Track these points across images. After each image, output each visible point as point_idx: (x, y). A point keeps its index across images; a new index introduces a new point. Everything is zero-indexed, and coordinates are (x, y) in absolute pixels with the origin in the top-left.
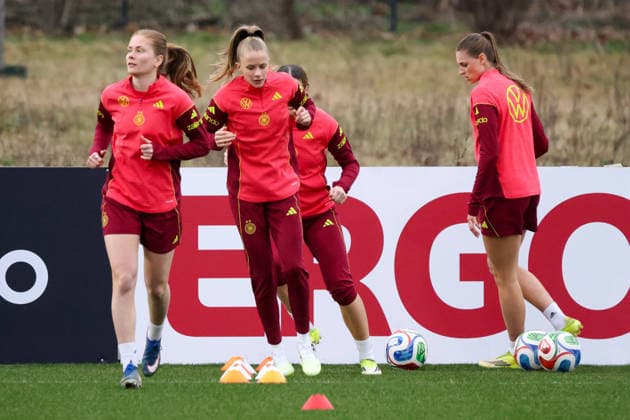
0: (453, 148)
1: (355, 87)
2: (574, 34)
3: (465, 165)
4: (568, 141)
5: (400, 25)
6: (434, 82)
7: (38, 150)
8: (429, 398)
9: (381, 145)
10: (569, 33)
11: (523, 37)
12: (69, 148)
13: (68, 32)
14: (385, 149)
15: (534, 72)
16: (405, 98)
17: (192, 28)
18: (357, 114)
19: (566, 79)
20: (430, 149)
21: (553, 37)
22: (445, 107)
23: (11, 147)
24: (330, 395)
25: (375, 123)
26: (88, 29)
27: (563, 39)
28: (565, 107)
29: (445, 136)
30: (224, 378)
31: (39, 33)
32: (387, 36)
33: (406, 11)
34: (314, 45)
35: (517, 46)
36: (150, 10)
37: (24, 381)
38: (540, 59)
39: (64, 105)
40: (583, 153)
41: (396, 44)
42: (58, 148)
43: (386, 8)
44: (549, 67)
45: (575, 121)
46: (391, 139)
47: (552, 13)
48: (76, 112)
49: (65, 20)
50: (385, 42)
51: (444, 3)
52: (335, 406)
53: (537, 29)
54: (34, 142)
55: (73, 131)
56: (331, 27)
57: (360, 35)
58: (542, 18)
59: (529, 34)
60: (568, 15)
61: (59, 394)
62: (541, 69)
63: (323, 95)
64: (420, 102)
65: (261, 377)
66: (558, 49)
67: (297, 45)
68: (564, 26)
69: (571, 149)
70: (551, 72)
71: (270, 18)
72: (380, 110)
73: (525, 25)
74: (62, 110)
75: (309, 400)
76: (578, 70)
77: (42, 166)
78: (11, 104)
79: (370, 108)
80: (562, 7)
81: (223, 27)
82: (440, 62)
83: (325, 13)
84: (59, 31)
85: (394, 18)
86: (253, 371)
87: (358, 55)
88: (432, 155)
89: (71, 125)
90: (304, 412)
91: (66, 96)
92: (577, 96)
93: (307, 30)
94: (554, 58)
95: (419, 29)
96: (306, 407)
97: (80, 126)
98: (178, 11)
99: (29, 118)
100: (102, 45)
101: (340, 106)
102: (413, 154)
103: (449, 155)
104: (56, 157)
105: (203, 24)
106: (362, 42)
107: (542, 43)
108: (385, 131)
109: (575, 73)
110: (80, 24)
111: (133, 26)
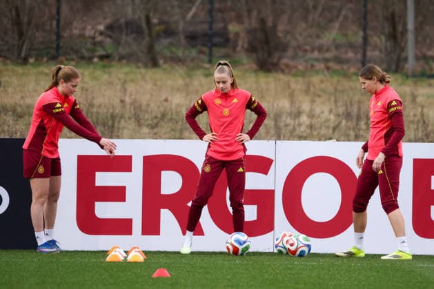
1: (187, 94)
2: (312, 66)
4: (307, 127)
5: (214, 59)
7: (6, 128)
8: (224, 271)
10: (309, 66)
11: (283, 67)
13: (25, 61)
15: (289, 87)
17: (96, 60)
19: (307, 91)
21: (300, 67)
24: (169, 268)
26: (36, 60)
27: (306, 69)
28: (306, 107)
30: (108, 259)
31: (8, 62)
32: (207, 66)
33: (217, 52)
34: (165, 70)
35: (280, 72)
36: (72, 49)
38: (293, 80)
39: (22, 102)
40: (315, 133)
41: (211, 70)
42: (18, 127)
43: (206, 50)
44: (297, 84)
45: (311, 115)
47: (300, 54)
49: (23, 54)
50: (205, 69)
51: (239, 48)
52: (171, 275)
53: (292, 63)
55: (26, 118)
56: (176, 60)
57: (191, 65)
58: (294, 57)
59: (287, 66)
60: (309, 55)
62: (293, 85)
63: (169, 98)
65: (130, 258)
66: (303, 74)
67: (155, 70)
68: (306, 61)
69: (308, 131)
71: (140, 54)
73: (285, 61)
74: (20, 106)
75: (157, 272)
76: (314, 85)
77: (8, 137)
80: (306, 51)
81: (113, 59)
83: (172, 52)
84: (19, 61)
85: (211, 55)
86: (125, 255)
87: (190, 77)
89: (25, 114)
90: (153, 279)
91: (22, 98)
92: (313, 101)
93: (161, 62)
94: (300, 79)
96: (155, 275)
98: (88, 50)
100: (44, 69)
101: (178, 105)
104: (16, 133)
105: (102, 58)
106: (192, 69)
107: (294, 70)
109: (312, 89)
110: (32, 57)
111: (62, 58)
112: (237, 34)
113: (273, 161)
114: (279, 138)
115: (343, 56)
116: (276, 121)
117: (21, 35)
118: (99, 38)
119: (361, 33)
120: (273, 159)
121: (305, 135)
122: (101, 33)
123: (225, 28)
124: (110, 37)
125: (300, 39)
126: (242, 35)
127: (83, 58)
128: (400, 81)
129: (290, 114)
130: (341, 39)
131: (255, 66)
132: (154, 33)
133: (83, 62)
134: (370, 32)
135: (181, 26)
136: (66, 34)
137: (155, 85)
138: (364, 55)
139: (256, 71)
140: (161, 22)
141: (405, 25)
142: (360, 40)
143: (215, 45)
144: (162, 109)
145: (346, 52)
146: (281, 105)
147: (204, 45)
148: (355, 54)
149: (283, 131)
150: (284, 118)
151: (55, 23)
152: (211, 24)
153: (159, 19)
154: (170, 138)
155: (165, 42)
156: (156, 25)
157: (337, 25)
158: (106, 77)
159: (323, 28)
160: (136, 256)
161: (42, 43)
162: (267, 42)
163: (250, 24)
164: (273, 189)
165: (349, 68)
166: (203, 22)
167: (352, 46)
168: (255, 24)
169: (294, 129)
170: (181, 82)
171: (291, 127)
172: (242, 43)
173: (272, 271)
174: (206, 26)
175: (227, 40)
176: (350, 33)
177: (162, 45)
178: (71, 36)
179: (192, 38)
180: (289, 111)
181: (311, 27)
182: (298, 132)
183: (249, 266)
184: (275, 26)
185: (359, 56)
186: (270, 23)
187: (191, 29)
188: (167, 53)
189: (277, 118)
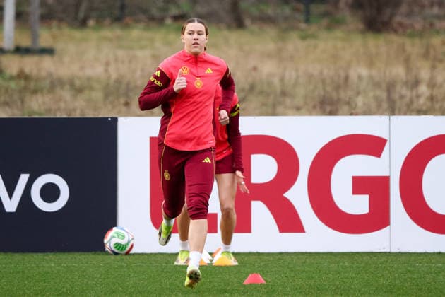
0: (348, 103)
1: (281, 61)
2: (432, 25)
3: (357, 115)
4: (427, 98)
5: (312, 18)
6: (335, 58)
7: (62, 105)
8: (331, 276)
9: (299, 101)
10: (428, 24)
11: (395, 25)
13: (83, 24)
14: (301, 104)
15: (404, 50)
16: (315, 69)
17: (169, 21)
18: (282, 80)
19: (426, 55)
20: (332, 103)
21: (418, 26)
22: (342, 74)
23: (44, 103)
24: (263, 274)
25: (296, 84)
26: (97, 22)
27: (424, 28)
28: (425, 74)
29: (343, 95)
31: (63, 25)
32: (303, 26)
33: (316, 9)
34: (252, 32)
35: (392, 33)
36: (139, 8)
37: (53, 265)
38: (408, 42)
39: (81, 74)
40: (437, 106)
41: (309, 32)
42: (77, 104)
43: (301, 6)
44: (414, 47)
45: (432, 85)
46: (305, 97)
47: (416, 9)
48: (89, 79)
49: (81, 15)
50: (302, 30)
51: (342, 4)
52: (266, 281)
53: (406, 21)
54: (60, 100)
55: (87, 92)
56: (265, 20)
57: (284, 25)
58: (410, 14)
59: (401, 24)
60: (428, 11)
61: (76, 273)
62: (409, 48)
63: (259, 67)
64: (325, 72)
66: (421, 34)
67: (240, 32)
68: (425, 19)
69: (429, 104)
70: (416, 50)
71: (223, 14)
72: (298, 77)
73: (398, 19)
74: (79, 78)
77: (65, 116)
78: (44, 74)
79: (291, 76)
80: (423, 7)
82: (339, 44)
83: (260, 10)
84: (77, 23)
85: (307, 13)
86: (210, 258)
87: (283, 39)
88: (334, 108)
89: (85, 88)
90: (245, 286)
91: (82, 68)
92: (433, 67)
93: (248, 22)
94: (417, 41)
95: (325, 22)
96: (246, 282)
97: (91, 89)
98: (159, 9)
99: (55, 84)
100: (107, 33)
101: (271, 75)
102: (321, 108)
103: (346, 108)
104: (75, 110)
105: (176, 18)
106: (286, 30)
107: (409, 31)
108: (301, 91)
109: (432, 52)
110: (91, 19)
111: (128, 20)
113: (386, 141)
114: (393, 112)
116: (389, 92)
120: (387, 138)
121: (424, 108)
127: (152, 19)
129: (406, 83)
131: (361, 26)
133: (152, 24)
137: (242, 50)
139: (363, 32)
144: (250, 80)
146: (394, 73)
149: (398, 104)
150: (399, 88)
164: (388, 175)
169: (411, 102)
170: (271, 47)
171: (407, 100)
173: (389, 275)
180: (404, 79)
182: (415, 106)
183: (361, 269)
188: (254, 11)
189: (390, 87)
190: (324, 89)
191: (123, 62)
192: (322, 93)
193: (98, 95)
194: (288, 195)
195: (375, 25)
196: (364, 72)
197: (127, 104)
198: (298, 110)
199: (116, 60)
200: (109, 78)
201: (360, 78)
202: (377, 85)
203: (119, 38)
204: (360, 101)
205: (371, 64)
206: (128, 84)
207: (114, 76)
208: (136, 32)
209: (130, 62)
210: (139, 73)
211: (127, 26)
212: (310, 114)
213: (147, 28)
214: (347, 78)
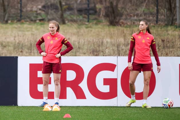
1: (78, 36)
2: (134, 23)
3: (106, 56)
5: (90, 21)
6: (98, 35)
8: (95, 115)
9: (85, 51)
10: (132, 23)
11: (121, 24)
12: (6, 51)
13: (7, 22)
14: (86, 52)
15: (124, 32)
16: (91, 39)
17: (38, 21)
18: (79, 43)
20: (97, 52)
21: (128, 24)
22: (101, 41)
24: (71, 114)
25: (83, 45)
26: (12, 21)
27: (131, 24)
29: (101, 49)
30: (44, 110)
32: (87, 23)
33: (91, 17)
34: (68, 25)
35: (119, 26)
36: (27, 17)
38: (125, 29)
39: (5, 40)
41: (89, 25)
42: (3, 51)
43: (86, 16)
46: (87, 50)
47: (128, 18)
48: (8, 42)
49: (6, 19)
50: (86, 25)
51: (101, 15)
52: (72, 117)
53: (125, 22)
55: (7, 47)
56: (73, 21)
57: (80, 23)
58: (126, 19)
59: (123, 23)
60: (133, 18)
61: (2, 113)
62: (125, 32)
63: (70, 38)
64: (95, 40)
65: (53, 109)
66: (130, 26)
67: (64, 25)
68: (131, 21)
70: (128, 32)
71: (57, 19)
72: (84, 42)
73: (122, 21)
74: (5, 42)
75: (65, 116)
76: (135, 32)
79: (82, 41)
80: (131, 16)
81: (45, 21)
82: (100, 30)
83: (71, 17)
84: (4, 22)
85: (88, 18)
87: (79, 28)
88: (97, 54)
89: (7, 46)
90: (64, 118)
91: (6, 38)
93: (67, 22)
94: (128, 29)
95: (95, 22)
97: (9, 46)
98: (34, 17)
100: (15, 25)
101: (74, 41)
102: (92, 53)
103: (102, 53)
104: (3, 54)
105: (40, 20)
106: (80, 25)
107: (126, 25)
108: (86, 47)
110: (9, 20)
111: (23, 21)
112: (100, 9)
113: (116, 65)
114: (119, 55)
115: (148, 18)
116: (118, 47)
117: (5, 11)
118: (39, 12)
119: (156, 8)
120: (117, 65)
122: (40, 9)
123: (95, 6)
124: (44, 11)
125: (128, 11)
126: (102, 9)
127: (32, 20)
128: (173, 29)
129: (124, 45)
130: (146, 11)
131: (108, 23)
132: (63, 9)
133: (32, 22)
134: (160, 8)
135: (75, 6)
136: (24, 10)
137: (64, 32)
138: (157, 18)
139: (108, 26)
140: (66, 4)
141: (175, 4)
142: (155, 11)
143: (90, 14)
145: (149, 17)
146: (120, 40)
147: (85, 14)
148: (153, 17)
149: (121, 52)
150: (121, 46)
151: (19, 5)
152: (88, 5)
153: (65, 3)
154: (71, 56)
155: (68, 13)
156: (64, 5)
157: (145, 5)
158: (42, 29)
159: (138, 6)
160: (56, 108)
161: (14, 14)
162: (113, 12)
163: (106, 4)
164: (117, 78)
165: (150, 24)
166: (85, 4)
167: (151, 14)
168: (108, 4)
170: (75, 30)
171: (125, 50)
172: (103, 13)
173: (117, 115)
174: (86, 6)
175: (96, 12)
176: (151, 8)
177: (67, 14)
178: (27, 11)
179: (80, 11)
180: (124, 43)
181: (133, 5)
183: (106, 112)
184: (117, 5)
185: (155, 18)
186: (115, 4)
187: (80, 7)
188: (69, 18)
189: (118, 46)
190: (94, 46)
191: (21, 36)
192: (93, 48)
193: (11, 48)
194: (80, 85)
195: (113, 23)
196: (109, 40)
197: (22, 52)
198: (84, 54)
199: (18, 36)
200: (16, 42)
201: (107, 42)
202: (114, 45)
203: (19, 27)
204: (107, 51)
205: (111, 38)
206: (22, 44)
207: (17, 41)
208: (26, 25)
209: (23, 36)
210: (26, 40)
211: (22, 23)
212: (89, 56)
213: (30, 24)
214: (102, 42)
